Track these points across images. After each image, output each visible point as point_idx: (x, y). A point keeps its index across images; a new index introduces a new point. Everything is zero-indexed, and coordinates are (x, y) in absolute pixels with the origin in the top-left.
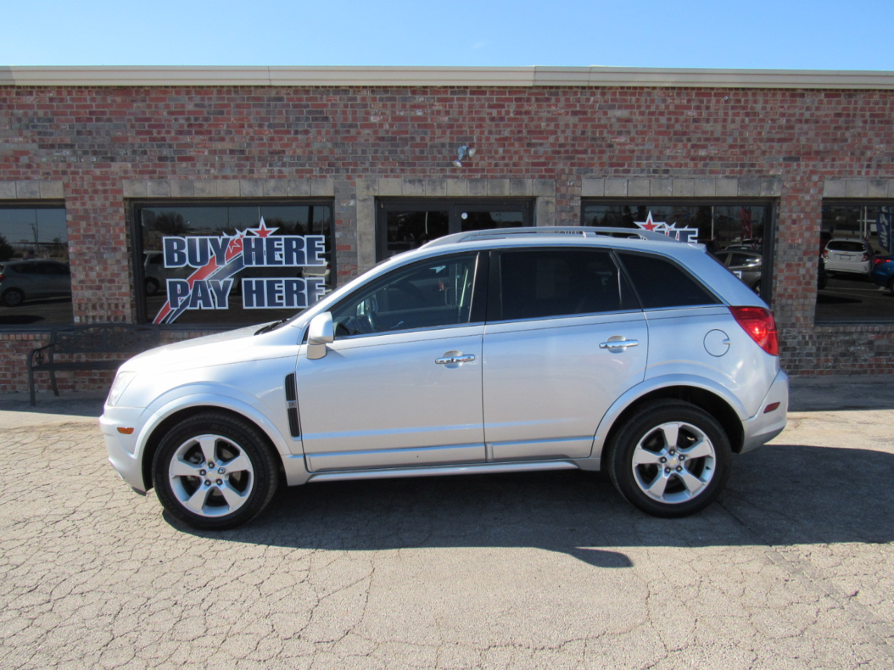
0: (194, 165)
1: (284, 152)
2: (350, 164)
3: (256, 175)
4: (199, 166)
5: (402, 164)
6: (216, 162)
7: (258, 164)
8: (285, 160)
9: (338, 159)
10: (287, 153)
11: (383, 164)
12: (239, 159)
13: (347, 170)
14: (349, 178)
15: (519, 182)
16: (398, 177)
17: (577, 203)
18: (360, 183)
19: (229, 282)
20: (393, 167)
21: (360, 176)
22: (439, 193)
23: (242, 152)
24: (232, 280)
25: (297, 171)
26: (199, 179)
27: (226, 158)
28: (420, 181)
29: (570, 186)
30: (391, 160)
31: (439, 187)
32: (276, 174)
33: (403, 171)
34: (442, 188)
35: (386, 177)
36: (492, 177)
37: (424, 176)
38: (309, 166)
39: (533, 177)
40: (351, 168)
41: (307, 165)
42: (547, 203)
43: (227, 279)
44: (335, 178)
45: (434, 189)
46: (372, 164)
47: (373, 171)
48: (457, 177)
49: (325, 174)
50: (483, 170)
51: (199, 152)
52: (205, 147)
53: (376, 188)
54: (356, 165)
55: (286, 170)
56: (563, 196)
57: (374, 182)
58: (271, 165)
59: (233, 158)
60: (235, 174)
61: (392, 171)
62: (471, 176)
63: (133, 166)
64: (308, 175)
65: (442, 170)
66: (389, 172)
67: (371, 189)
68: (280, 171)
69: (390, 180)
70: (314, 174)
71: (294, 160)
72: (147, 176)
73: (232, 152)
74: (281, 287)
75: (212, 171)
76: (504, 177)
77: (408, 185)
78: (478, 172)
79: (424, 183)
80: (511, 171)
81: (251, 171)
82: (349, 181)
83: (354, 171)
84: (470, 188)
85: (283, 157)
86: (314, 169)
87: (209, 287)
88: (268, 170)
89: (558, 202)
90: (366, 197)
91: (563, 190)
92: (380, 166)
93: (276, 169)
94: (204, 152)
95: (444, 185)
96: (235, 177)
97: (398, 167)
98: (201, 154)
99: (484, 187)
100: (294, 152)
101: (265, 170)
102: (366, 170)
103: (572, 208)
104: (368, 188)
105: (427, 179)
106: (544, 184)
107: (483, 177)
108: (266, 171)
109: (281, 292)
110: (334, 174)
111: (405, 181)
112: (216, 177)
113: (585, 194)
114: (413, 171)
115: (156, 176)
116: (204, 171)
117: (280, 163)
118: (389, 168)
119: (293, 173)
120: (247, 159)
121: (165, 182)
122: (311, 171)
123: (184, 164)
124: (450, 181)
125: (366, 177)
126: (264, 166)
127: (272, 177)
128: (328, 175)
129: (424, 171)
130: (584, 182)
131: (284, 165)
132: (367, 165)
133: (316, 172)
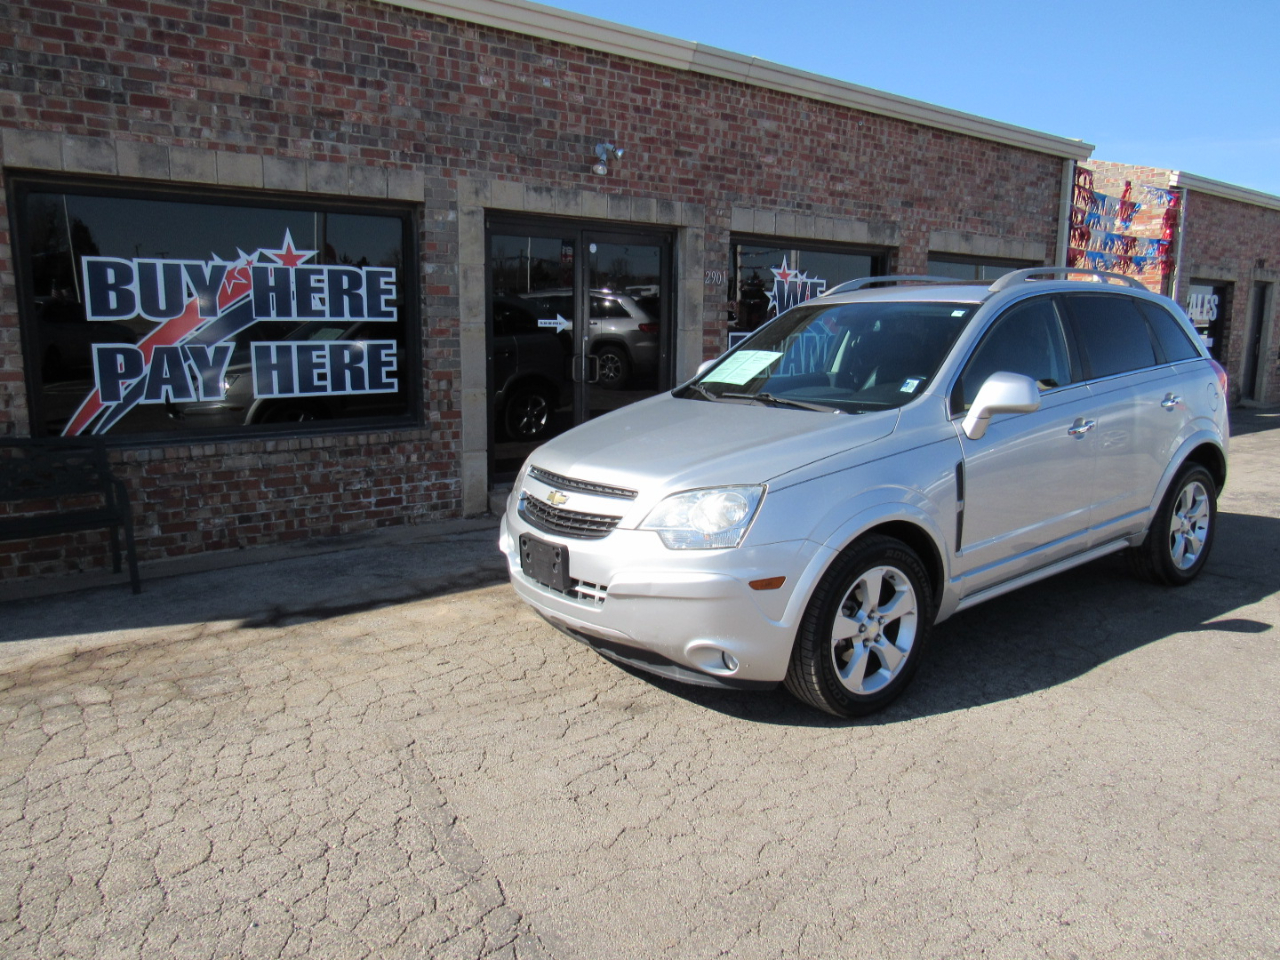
0: (167, 117)
1: (341, 114)
2: (448, 150)
3: (290, 152)
4: (178, 120)
5: (523, 160)
6: (214, 116)
7: (295, 131)
8: (343, 129)
9: (428, 140)
10: (346, 117)
11: (496, 157)
12: (259, 116)
13: (444, 160)
14: (446, 173)
15: (666, 206)
16: (517, 180)
17: (726, 240)
18: (464, 185)
19: (226, 349)
20: (510, 164)
21: (463, 173)
22: (572, 211)
23: (266, 103)
24: (232, 345)
25: (364, 152)
26: (178, 144)
27: (234, 112)
28: (549, 190)
29: (719, 216)
30: (507, 151)
31: (573, 203)
32: (326, 153)
33: (523, 171)
34: (577, 204)
35: (501, 178)
36: (637, 194)
37: (552, 183)
38: (384, 145)
39: (681, 200)
40: (449, 157)
41: (380, 143)
42: (697, 236)
43: (221, 343)
44: (426, 171)
45: (567, 205)
46: (482, 155)
47: (482, 167)
48: (593, 190)
49: (408, 163)
50: (625, 183)
51: (179, 91)
52: (191, 84)
53: (488, 194)
54: (457, 153)
55: (345, 149)
56: (712, 229)
57: (485, 184)
58: (318, 135)
59: (248, 112)
60: (252, 143)
61: (510, 169)
62: (612, 189)
63: (26, 100)
64: (382, 161)
65: (576, 176)
66: (505, 170)
67: (481, 196)
68: (334, 149)
69: (509, 184)
70: (392, 160)
71: (359, 132)
72: (59, 127)
73: (245, 101)
74: (324, 357)
75: (206, 133)
76: (648, 196)
77: (533, 194)
78: (620, 185)
79: (553, 193)
80: (657, 189)
81: (283, 143)
82: (447, 179)
83: (454, 163)
84: (612, 208)
85: (339, 123)
86: (392, 152)
87: (187, 359)
88: (314, 143)
89: (707, 237)
90: (473, 208)
91: (712, 219)
92: (492, 160)
93: (327, 144)
94: (188, 94)
95: (579, 199)
96: (251, 150)
97: (517, 165)
98: (182, 96)
99: (627, 207)
100: (360, 118)
101: (307, 144)
102: (471, 163)
103: (721, 245)
104: (477, 193)
105: (556, 187)
106: (695, 210)
107: (626, 194)
108: (309, 145)
109: (322, 366)
110: (423, 164)
111: (528, 188)
112: (213, 146)
113: (735, 227)
114: (538, 174)
115: (84, 127)
116: (188, 130)
117: (334, 135)
118: (505, 164)
119: (356, 155)
120: (274, 118)
121: (106, 143)
122: (386, 155)
123: (146, 112)
124: (586, 194)
125: (471, 174)
126: (305, 135)
127: (321, 158)
128: (414, 165)
129: (552, 175)
130: (736, 212)
131: (340, 138)
132: (473, 156)
133: (396, 158)
